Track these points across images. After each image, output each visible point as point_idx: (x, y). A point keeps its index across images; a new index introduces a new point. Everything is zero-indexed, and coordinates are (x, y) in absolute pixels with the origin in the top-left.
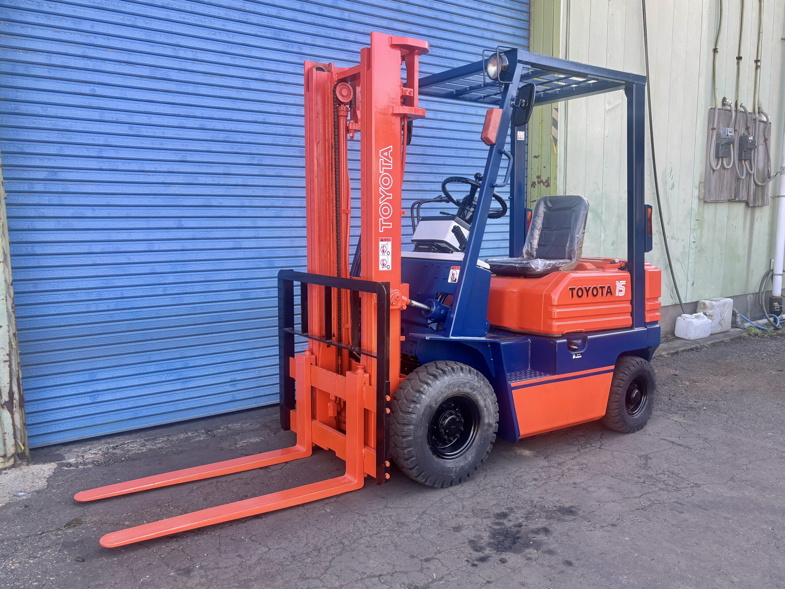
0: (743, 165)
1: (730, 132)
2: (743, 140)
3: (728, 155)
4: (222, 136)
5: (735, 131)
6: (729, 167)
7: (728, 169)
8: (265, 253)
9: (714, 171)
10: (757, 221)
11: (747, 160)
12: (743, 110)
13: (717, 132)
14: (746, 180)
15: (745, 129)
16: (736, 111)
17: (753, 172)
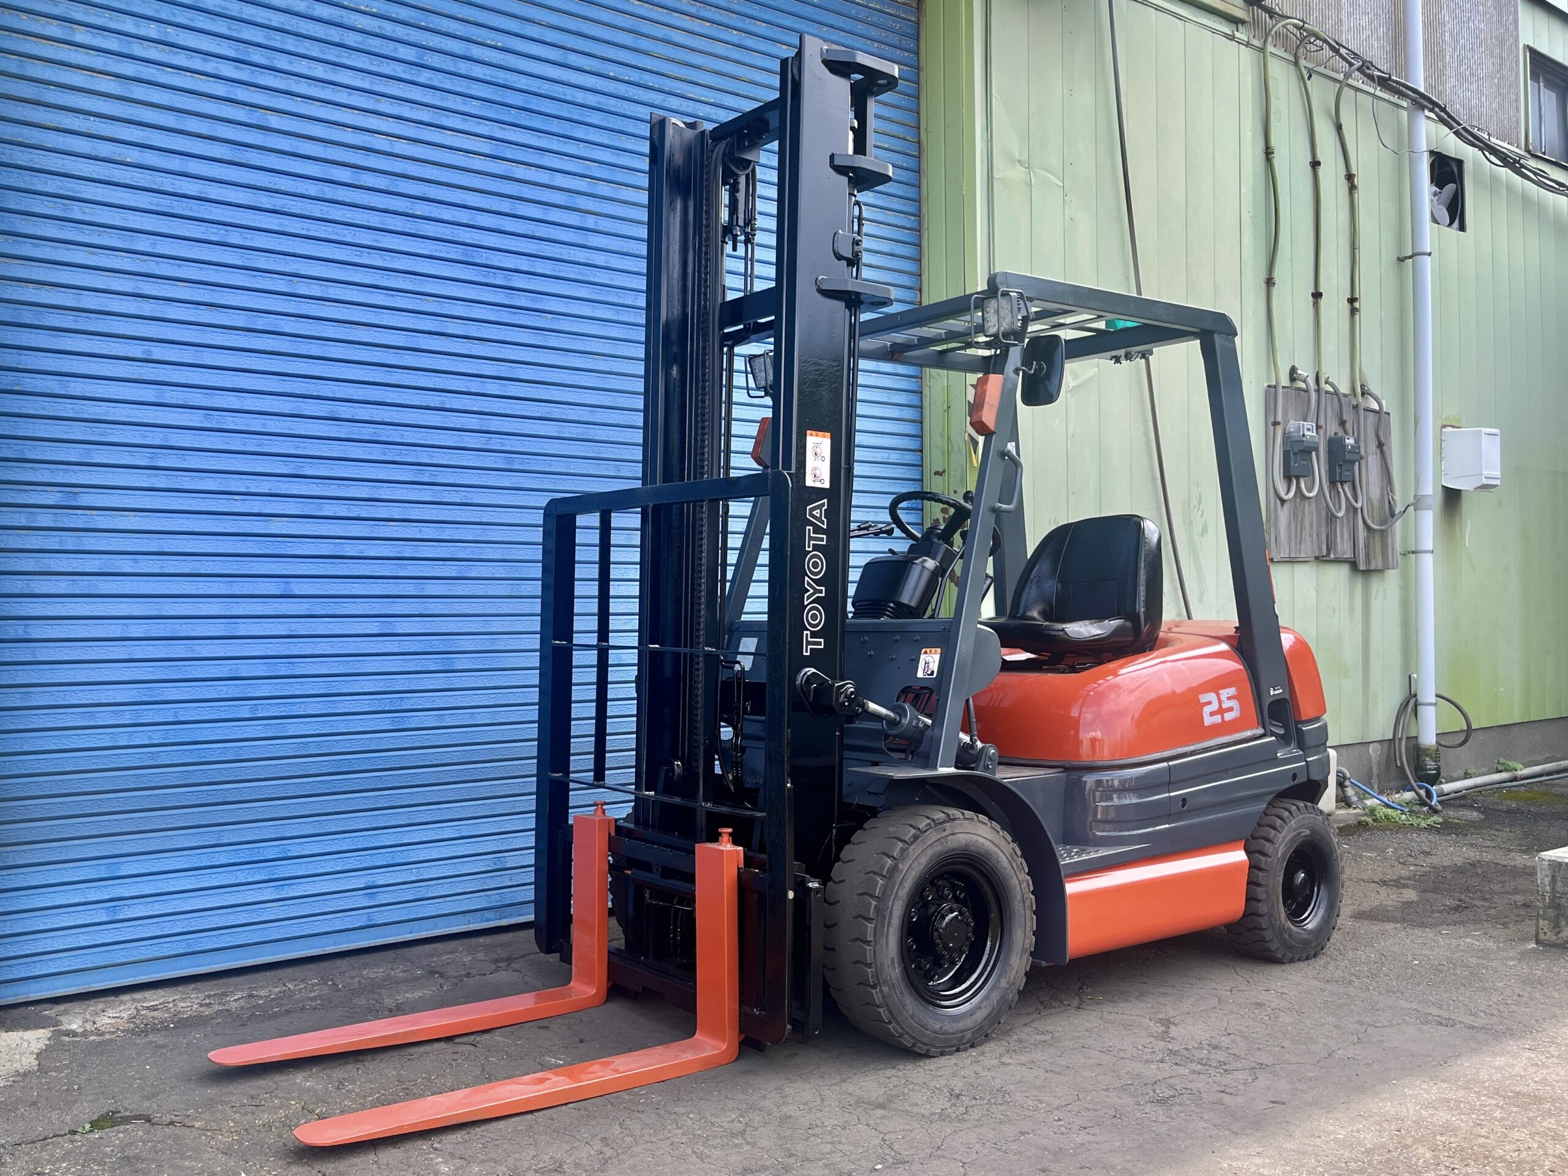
0: (1338, 492)
1: (1308, 430)
2: (1335, 447)
3: (1309, 473)
4: (367, 432)
5: (1318, 427)
6: (1311, 495)
7: (1310, 498)
8: (437, 644)
9: (1283, 501)
10: (1375, 599)
11: (1345, 482)
12: (1332, 390)
13: (1284, 430)
14: (1348, 521)
15: (1337, 424)
16: (1318, 391)
17: (1359, 506)
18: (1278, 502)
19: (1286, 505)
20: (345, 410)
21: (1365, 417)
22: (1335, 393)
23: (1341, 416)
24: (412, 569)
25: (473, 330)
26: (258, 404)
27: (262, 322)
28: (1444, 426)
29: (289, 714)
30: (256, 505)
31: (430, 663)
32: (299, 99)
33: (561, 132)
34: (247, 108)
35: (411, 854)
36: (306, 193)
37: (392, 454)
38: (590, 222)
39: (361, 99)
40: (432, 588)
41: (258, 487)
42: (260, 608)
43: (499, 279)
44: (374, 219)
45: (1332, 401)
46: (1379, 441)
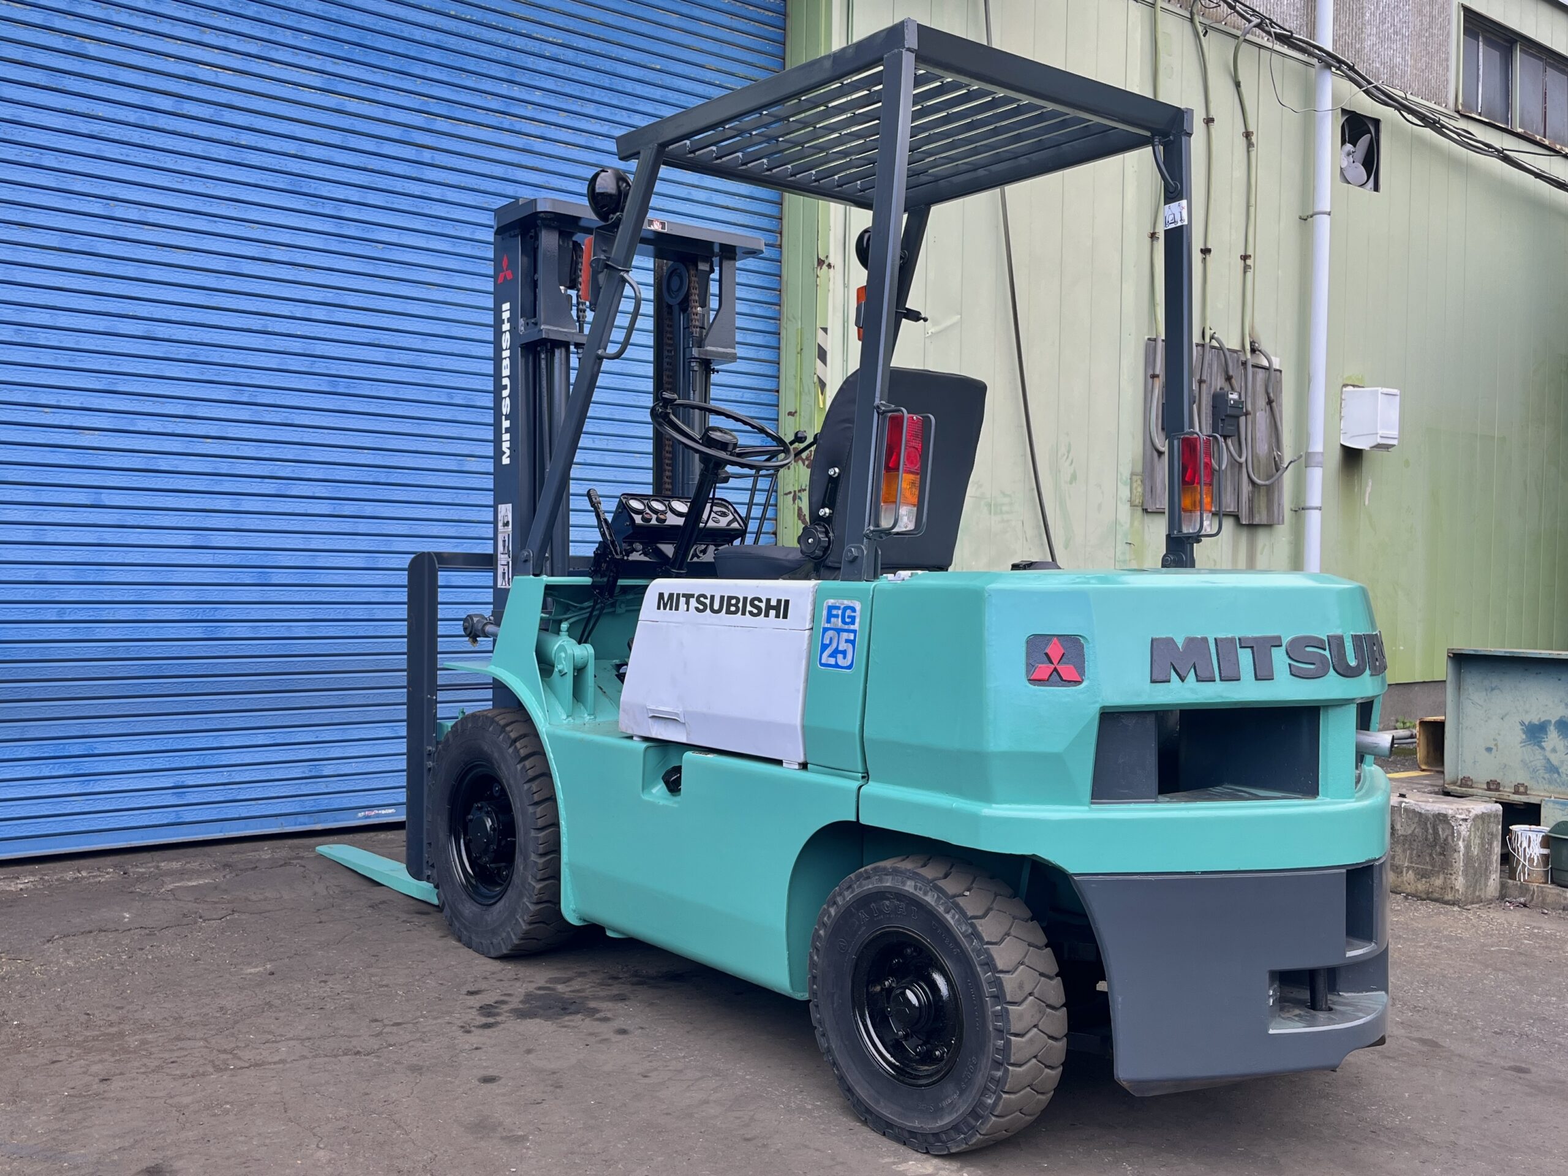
2: (1219, 400)
5: (1201, 382)
9: (1160, 453)
10: (1262, 554)
11: (1229, 436)
12: (1217, 345)
14: (1233, 475)
15: (1223, 380)
16: (1203, 346)
17: (1243, 460)
18: (1157, 452)
19: (1163, 457)
20: (162, 330)
21: (1254, 375)
22: (1221, 348)
23: (1227, 372)
24: (228, 485)
25: (299, 257)
26: (72, 321)
27: (76, 243)
28: (1345, 385)
29: (98, 618)
30: (66, 419)
31: (246, 576)
32: (120, 28)
33: (397, 68)
34: (65, 35)
35: (223, 757)
36: (126, 120)
37: (210, 373)
38: (427, 156)
39: (185, 30)
40: (248, 504)
41: (69, 401)
42: (69, 516)
43: (329, 208)
44: (198, 148)
45: (1218, 355)
46: (1269, 398)
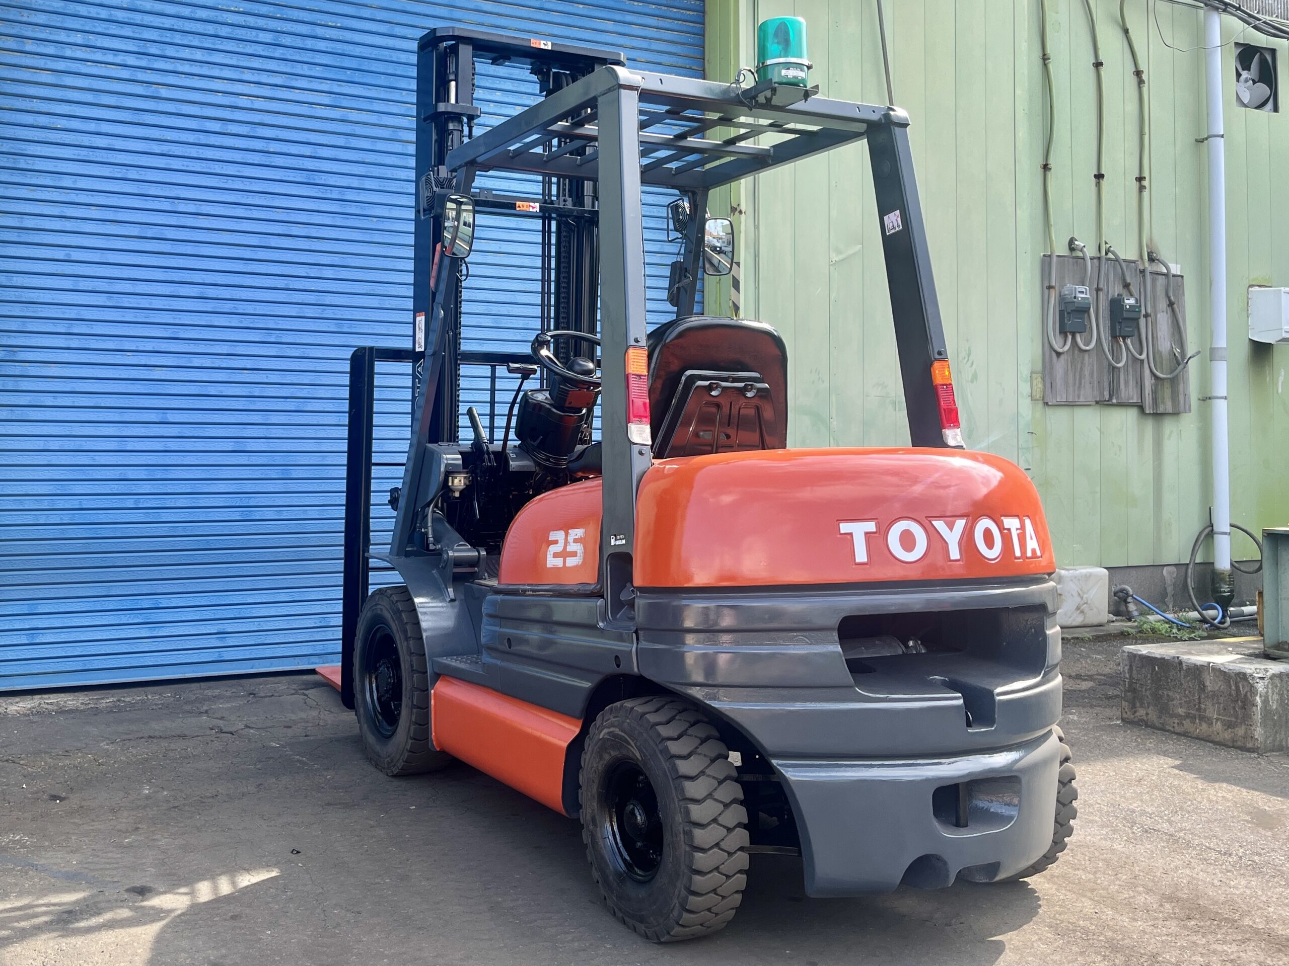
0: (1120, 346)
1: (1083, 293)
2: (1116, 305)
3: (1083, 329)
4: (224, 306)
5: (1098, 290)
6: (1087, 348)
7: (1086, 351)
9: (1059, 354)
10: (1169, 439)
11: (1129, 337)
12: (1114, 257)
13: (1060, 293)
14: (1134, 370)
15: (1121, 287)
16: (1099, 258)
17: (1144, 356)
18: (1054, 354)
19: (1062, 357)
20: (212, 292)
21: (1154, 281)
22: (1117, 260)
23: (1124, 280)
24: (260, 404)
25: (313, 232)
27: (150, 232)
28: (1253, 287)
32: (183, 76)
33: (388, 84)
34: (144, 84)
36: (186, 140)
37: (247, 322)
41: (145, 346)
42: (146, 431)
43: (336, 194)
44: (239, 156)
45: (1114, 267)
46: (1170, 301)
